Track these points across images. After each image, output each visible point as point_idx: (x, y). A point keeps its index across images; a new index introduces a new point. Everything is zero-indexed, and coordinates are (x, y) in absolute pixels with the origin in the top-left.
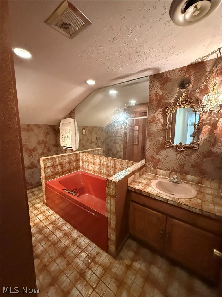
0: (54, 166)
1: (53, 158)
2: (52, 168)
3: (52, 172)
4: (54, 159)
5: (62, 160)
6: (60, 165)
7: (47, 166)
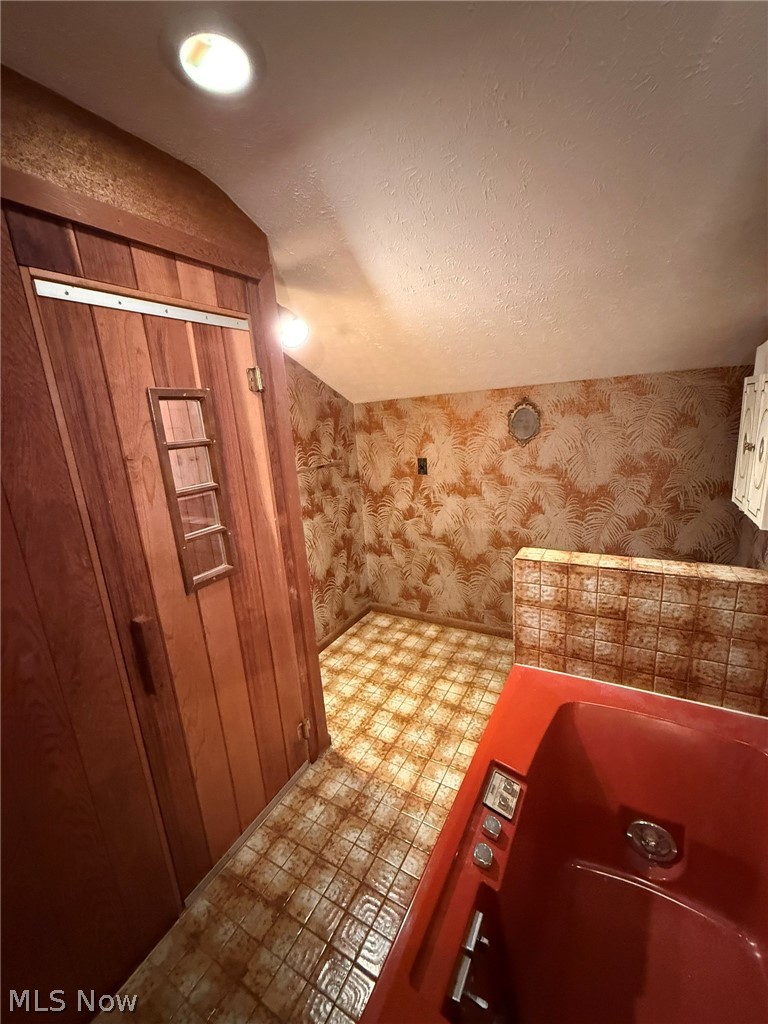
0: (566, 609)
1: (566, 569)
2: (554, 613)
3: (553, 634)
4: (573, 576)
5: (625, 594)
6: (609, 621)
7: (529, 593)
